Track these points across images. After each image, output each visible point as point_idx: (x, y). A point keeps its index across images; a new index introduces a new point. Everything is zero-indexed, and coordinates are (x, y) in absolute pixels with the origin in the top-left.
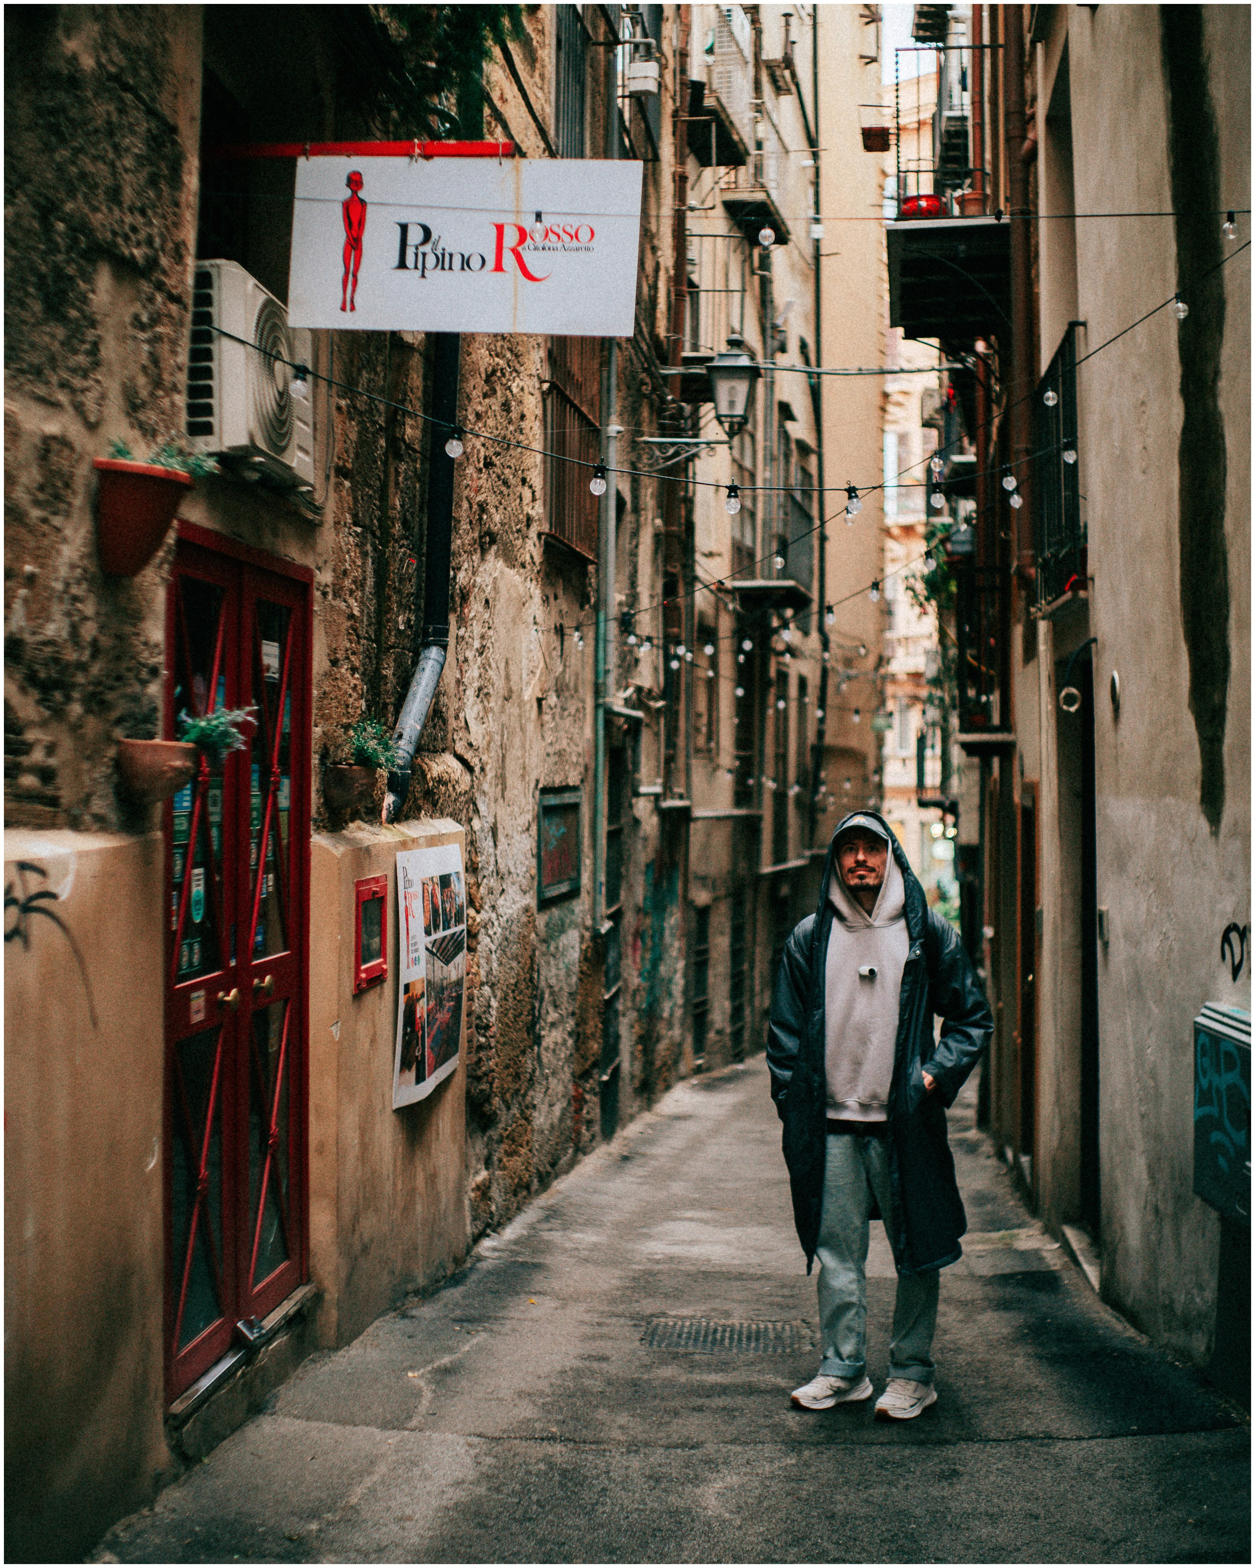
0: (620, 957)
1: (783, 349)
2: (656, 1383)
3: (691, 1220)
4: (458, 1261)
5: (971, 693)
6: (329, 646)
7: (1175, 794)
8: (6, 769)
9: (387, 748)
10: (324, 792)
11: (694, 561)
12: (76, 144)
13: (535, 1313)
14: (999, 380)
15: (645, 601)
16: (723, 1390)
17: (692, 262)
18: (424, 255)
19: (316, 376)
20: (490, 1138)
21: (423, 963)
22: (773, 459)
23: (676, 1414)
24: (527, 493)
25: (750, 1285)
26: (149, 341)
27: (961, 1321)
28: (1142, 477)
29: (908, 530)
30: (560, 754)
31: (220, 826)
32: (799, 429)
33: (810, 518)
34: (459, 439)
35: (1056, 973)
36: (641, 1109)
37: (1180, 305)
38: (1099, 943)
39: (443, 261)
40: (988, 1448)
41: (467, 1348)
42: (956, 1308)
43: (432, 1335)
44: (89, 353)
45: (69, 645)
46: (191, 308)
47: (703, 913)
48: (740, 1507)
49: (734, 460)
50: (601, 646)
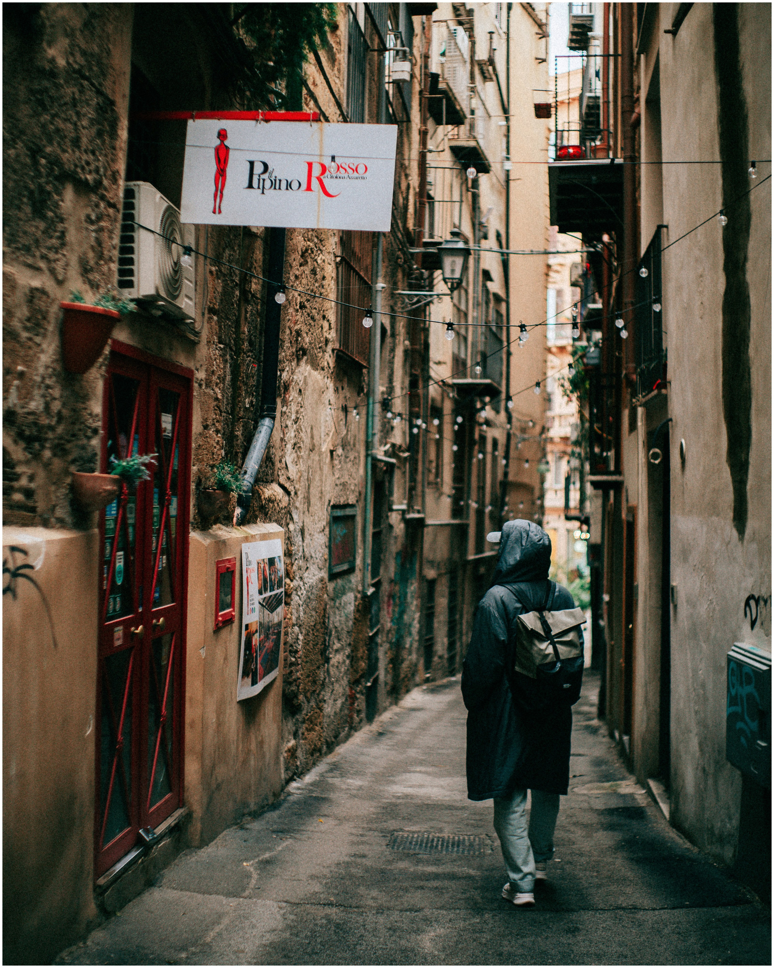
0: (379, 609)
1: (485, 237)
2: (395, 872)
3: (420, 772)
4: (276, 795)
5: (597, 450)
6: (203, 417)
7: (718, 515)
8: (4, 489)
9: (237, 480)
10: (198, 506)
11: (429, 367)
12: (53, 112)
13: (323, 828)
14: (616, 259)
15: (398, 391)
16: (436, 876)
17: (430, 184)
18: (264, 180)
19: (197, 253)
20: (297, 720)
21: (257, 610)
22: (478, 304)
23: (406, 890)
24: (326, 325)
25: (454, 812)
26: (96, 231)
27: (583, 837)
28: (700, 321)
29: (562, 349)
30: (344, 484)
31: (134, 526)
32: (495, 287)
33: (500, 341)
34: (284, 292)
35: (645, 623)
36: (391, 704)
37: (723, 217)
38: (671, 606)
39: (275, 184)
40: (598, 915)
41: (280, 848)
42: (581, 829)
43: (258, 840)
44: (59, 238)
45: (44, 414)
46: (122, 211)
47: (432, 584)
48: (445, 948)
49: (454, 305)
50: (370, 419)
